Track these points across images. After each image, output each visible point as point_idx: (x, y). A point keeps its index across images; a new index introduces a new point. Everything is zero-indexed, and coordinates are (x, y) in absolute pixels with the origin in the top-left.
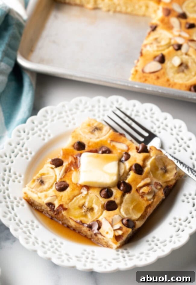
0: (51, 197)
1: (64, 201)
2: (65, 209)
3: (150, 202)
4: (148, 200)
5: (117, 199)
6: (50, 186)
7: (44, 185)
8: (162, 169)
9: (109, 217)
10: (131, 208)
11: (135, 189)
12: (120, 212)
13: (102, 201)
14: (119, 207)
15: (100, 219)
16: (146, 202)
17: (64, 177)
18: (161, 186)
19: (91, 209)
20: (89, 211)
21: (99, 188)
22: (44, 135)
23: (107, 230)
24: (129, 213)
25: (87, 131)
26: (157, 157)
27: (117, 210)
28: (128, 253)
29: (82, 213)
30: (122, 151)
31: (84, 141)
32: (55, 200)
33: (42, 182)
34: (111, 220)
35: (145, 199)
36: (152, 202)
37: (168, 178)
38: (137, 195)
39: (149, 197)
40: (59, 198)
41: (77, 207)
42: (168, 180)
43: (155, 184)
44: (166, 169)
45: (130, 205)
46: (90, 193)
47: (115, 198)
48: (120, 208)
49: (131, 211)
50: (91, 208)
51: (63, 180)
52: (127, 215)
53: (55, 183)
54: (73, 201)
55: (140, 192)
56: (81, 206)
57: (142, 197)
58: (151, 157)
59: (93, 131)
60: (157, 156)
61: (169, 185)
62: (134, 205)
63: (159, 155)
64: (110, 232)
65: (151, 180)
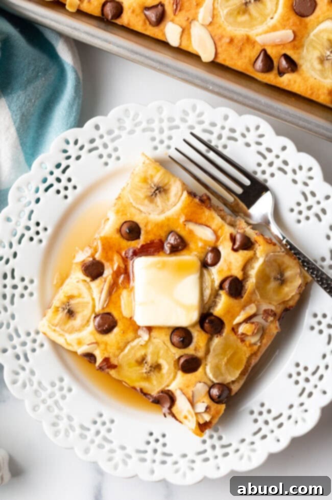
0: (89, 345)
1: (111, 352)
2: (114, 367)
3: (255, 348)
4: (251, 345)
5: (200, 350)
6: (85, 322)
7: (75, 319)
8: (276, 279)
9: (188, 387)
10: (223, 363)
11: (230, 328)
12: (205, 373)
13: (174, 354)
14: (203, 363)
15: (172, 388)
16: (250, 349)
17: (108, 305)
18: (275, 315)
19: (157, 367)
20: (154, 372)
21: (169, 328)
22: (66, 188)
23: (185, 413)
24: (221, 374)
25: (141, 195)
26: (266, 259)
27: (200, 370)
28: (220, 438)
29: (142, 373)
30: (206, 243)
31: (138, 219)
32: (96, 349)
33: (71, 313)
34: (190, 394)
35: (247, 343)
36: (260, 347)
37: (287, 294)
38: (233, 337)
39: (254, 340)
40: (102, 346)
41: (133, 362)
42: (287, 299)
43: (263, 314)
44: (282, 279)
45: (222, 357)
46: (154, 338)
47: (196, 349)
48: (206, 365)
49: (223, 368)
50: (156, 364)
51: (107, 311)
52: (216, 378)
53: (93, 316)
54: (126, 350)
55: (238, 331)
56: (140, 360)
57: (243, 341)
58: (257, 259)
59: (152, 195)
60: (267, 255)
61: (288, 306)
62: (229, 356)
63: (272, 254)
64: (190, 417)
65: (258, 307)
